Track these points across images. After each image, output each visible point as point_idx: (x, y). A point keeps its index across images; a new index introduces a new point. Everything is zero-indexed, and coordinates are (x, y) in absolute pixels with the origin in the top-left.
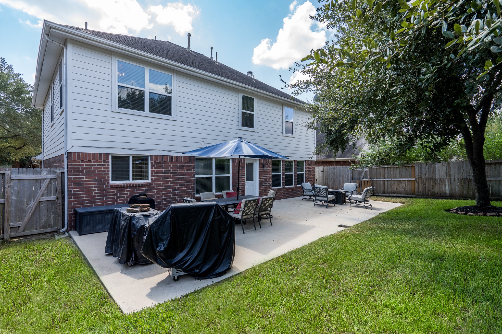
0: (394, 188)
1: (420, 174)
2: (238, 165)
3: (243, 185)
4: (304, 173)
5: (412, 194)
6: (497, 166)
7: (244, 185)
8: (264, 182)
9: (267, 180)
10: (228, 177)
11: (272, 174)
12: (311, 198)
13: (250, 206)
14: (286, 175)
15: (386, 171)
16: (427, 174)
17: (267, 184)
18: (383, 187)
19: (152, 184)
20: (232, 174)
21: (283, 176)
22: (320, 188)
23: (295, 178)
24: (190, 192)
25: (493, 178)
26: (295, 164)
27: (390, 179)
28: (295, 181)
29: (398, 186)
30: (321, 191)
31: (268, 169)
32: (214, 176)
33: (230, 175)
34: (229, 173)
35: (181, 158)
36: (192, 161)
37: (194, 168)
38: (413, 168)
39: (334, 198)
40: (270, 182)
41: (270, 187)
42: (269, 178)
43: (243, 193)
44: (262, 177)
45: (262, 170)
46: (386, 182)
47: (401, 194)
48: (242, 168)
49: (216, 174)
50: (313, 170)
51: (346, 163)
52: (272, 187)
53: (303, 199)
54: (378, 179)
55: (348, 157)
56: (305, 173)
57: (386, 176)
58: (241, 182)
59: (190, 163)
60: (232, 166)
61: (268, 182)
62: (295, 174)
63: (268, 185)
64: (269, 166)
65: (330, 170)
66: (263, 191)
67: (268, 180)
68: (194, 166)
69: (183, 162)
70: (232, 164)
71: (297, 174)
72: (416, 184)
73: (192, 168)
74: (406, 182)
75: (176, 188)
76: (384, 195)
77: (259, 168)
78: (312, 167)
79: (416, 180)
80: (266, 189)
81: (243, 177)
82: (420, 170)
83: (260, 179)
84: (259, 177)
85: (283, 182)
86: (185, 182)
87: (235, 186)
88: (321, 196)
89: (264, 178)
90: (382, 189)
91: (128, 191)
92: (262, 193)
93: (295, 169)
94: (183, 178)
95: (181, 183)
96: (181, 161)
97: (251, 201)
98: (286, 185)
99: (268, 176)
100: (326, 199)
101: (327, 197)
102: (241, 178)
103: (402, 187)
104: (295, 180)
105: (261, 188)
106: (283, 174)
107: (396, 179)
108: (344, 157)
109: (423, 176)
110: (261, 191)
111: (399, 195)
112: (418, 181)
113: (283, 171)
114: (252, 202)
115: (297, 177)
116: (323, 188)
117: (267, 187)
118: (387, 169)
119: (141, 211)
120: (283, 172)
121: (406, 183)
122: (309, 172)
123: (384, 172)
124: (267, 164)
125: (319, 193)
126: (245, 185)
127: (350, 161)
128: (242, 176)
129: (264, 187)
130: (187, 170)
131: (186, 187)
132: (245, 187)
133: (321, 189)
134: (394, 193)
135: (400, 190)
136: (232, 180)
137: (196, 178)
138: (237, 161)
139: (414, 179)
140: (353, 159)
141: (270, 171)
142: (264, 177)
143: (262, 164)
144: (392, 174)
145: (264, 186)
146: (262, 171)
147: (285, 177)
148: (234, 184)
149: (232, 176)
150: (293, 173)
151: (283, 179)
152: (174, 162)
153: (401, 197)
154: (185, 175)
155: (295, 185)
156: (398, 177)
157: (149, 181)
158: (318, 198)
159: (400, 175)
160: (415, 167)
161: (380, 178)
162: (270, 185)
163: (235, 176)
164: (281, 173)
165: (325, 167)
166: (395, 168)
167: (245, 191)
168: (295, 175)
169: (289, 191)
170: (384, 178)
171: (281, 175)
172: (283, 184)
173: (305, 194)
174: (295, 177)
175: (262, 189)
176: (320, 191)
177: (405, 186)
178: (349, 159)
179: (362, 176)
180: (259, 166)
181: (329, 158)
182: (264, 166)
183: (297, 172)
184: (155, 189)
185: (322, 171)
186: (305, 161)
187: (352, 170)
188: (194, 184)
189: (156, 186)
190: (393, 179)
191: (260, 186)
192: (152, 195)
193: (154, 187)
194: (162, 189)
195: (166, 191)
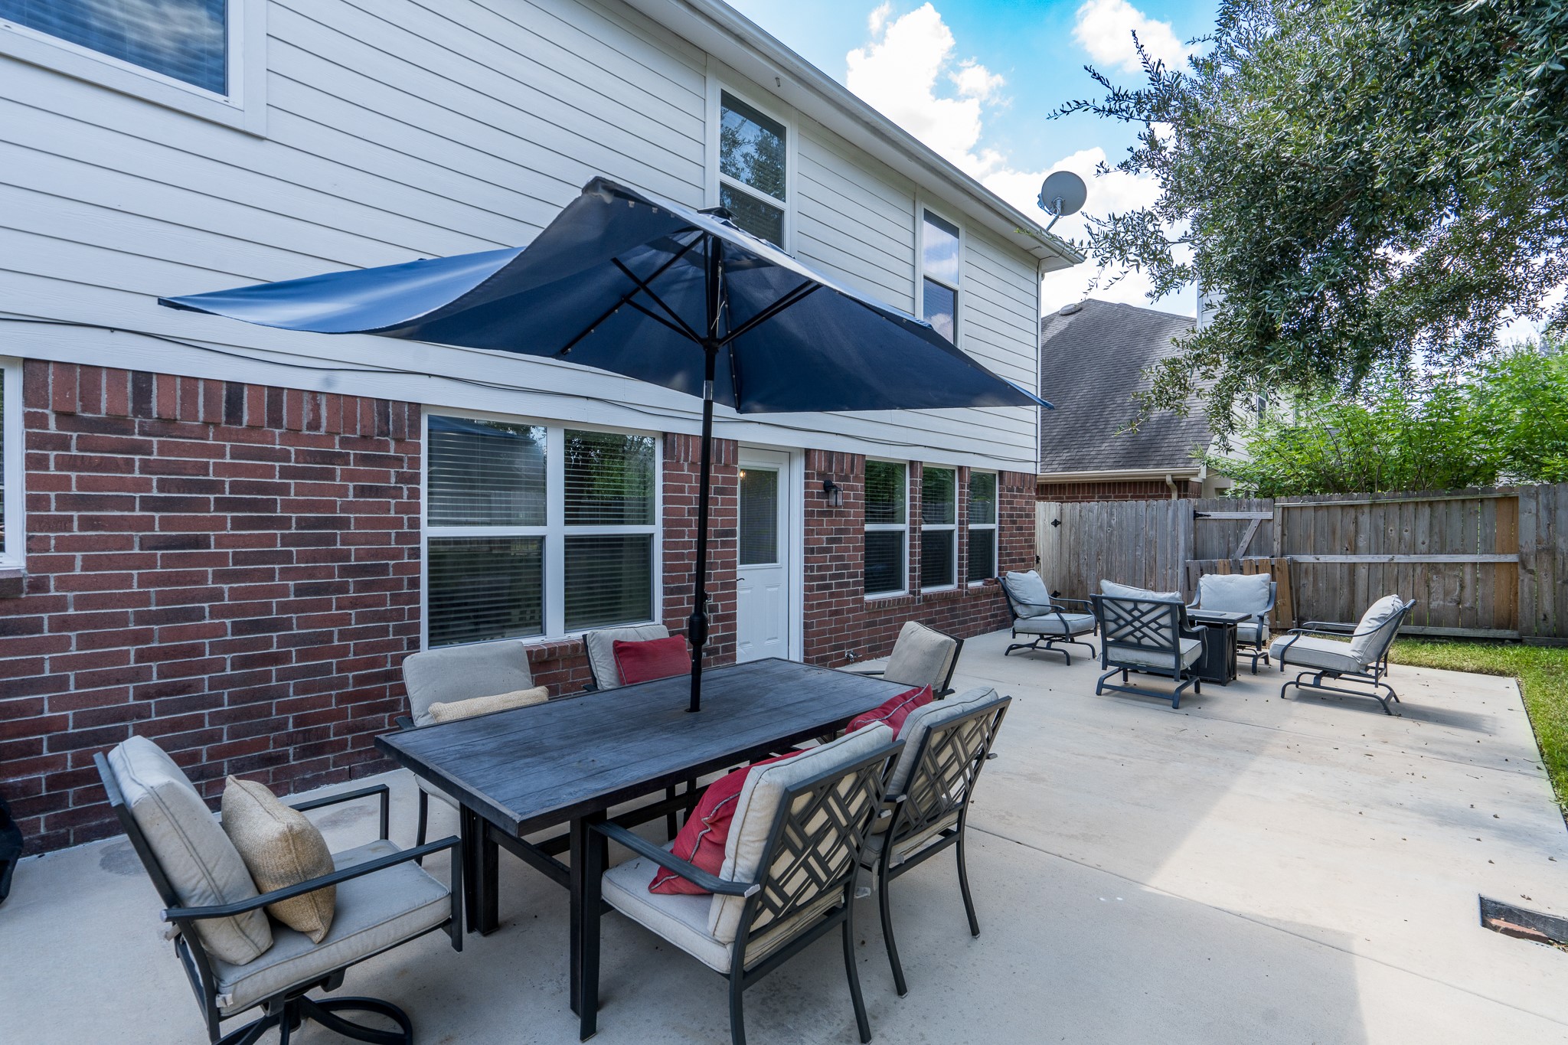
1: (1544, 535)
2: (695, 475)
3: (724, 586)
4: (995, 526)
5: (1499, 627)
7: (730, 584)
8: (829, 568)
9: (841, 558)
10: (646, 541)
11: (868, 527)
12: (1054, 645)
14: (926, 535)
15: (1365, 520)
17: (841, 576)
18: (1346, 590)
19: (38, 585)
20: (665, 523)
21: (912, 539)
22: (1136, 602)
23: (961, 551)
24: (384, 631)
26: (961, 487)
27: (1384, 558)
28: (960, 566)
29: (1422, 590)
30: (1145, 619)
31: (846, 505)
32: (555, 531)
33: (656, 529)
34: (646, 518)
35: (307, 407)
36: (399, 428)
37: (415, 478)
38: (1505, 507)
40: (856, 566)
41: (856, 593)
42: (855, 549)
43: (725, 628)
44: (819, 541)
45: (820, 505)
46: (1363, 572)
47: (1437, 623)
48: (719, 491)
49: (567, 523)
50: (1028, 516)
51: (1154, 488)
52: (868, 591)
53: (1011, 648)
54: (1323, 559)
55: (1158, 465)
56: (1001, 529)
57: (1362, 542)
58: (714, 566)
59: (384, 446)
60: (665, 478)
61: (847, 567)
62: (961, 530)
63: (847, 584)
64: (852, 488)
65: (1092, 516)
66: (823, 614)
67: (850, 558)
68: (415, 463)
69: (331, 434)
70: (665, 466)
71: (971, 532)
72: (1525, 578)
73: (402, 478)
74: (1468, 570)
75: (266, 608)
77: (807, 495)
78: (1027, 503)
79: (1523, 562)
80: (838, 604)
81: (724, 544)
82: (1543, 514)
83: (812, 551)
84: (806, 542)
85: (912, 570)
86: (346, 571)
87: (680, 590)
88: (1139, 646)
89: (828, 550)
90: (1342, 602)
92: (820, 624)
93: (961, 508)
94: (331, 540)
95: (310, 573)
96: (315, 425)
98: (924, 584)
99: (849, 540)
100: (1167, 661)
101: (1175, 650)
102: (715, 545)
103: (1446, 593)
104: (961, 558)
105: (818, 597)
106: (913, 530)
107: (1414, 558)
108: (1140, 466)
110: (814, 616)
111: (1430, 631)
112: (1532, 566)
113: (912, 515)
115: (970, 544)
116: (1158, 604)
117: (840, 595)
118: (1367, 510)
120: (913, 522)
121: (1468, 578)
122: (1014, 522)
123: (1352, 527)
124: (846, 478)
125: (1129, 628)
126: (734, 586)
127: (1169, 479)
128: (719, 534)
129: (832, 595)
130: (361, 491)
131: (354, 603)
132: (734, 596)
133: (1144, 607)
135: (1434, 605)
136: (665, 557)
137: (433, 542)
138: (695, 452)
139: (1512, 558)
140: (1180, 470)
141: (856, 515)
142: (830, 541)
143: (820, 475)
144: (1393, 535)
145: (828, 587)
146: (821, 514)
147: (923, 546)
148: (674, 579)
149: (666, 534)
150: (954, 527)
151: (912, 554)
152: (250, 427)
153: (1439, 637)
154: (343, 523)
155: (960, 580)
156: (1424, 548)
159: (1436, 538)
160: (1521, 504)
161: (1331, 552)
162: (856, 584)
163: (681, 534)
164: (905, 527)
165: (1067, 506)
166: (1411, 508)
167: (733, 617)
168: (961, 537)
169: (937, 613)
170: (1354, 550)
171: (902, 533)
172: (912, 578)
173: (1018, 624)
174: (961, 544)
175: (819, 605)
176: (1137, 619)
177: (1462, 587)
178: (1167, 473)
179: (1244, 545)
180: (807, 485)
181: (1076, 468)
182: (828, 488)
183: (968, 522)
184: (64, 624)
185: (1056, 523)
186: (1001, 473)
187: (1196, 515)
188: (415, 583)
189: (80, 603)
190: (1400, 558)
191: (807, 588)
192: (37, 666)
193: (60, 604)
194: (140, 618)
195: (181, 634)
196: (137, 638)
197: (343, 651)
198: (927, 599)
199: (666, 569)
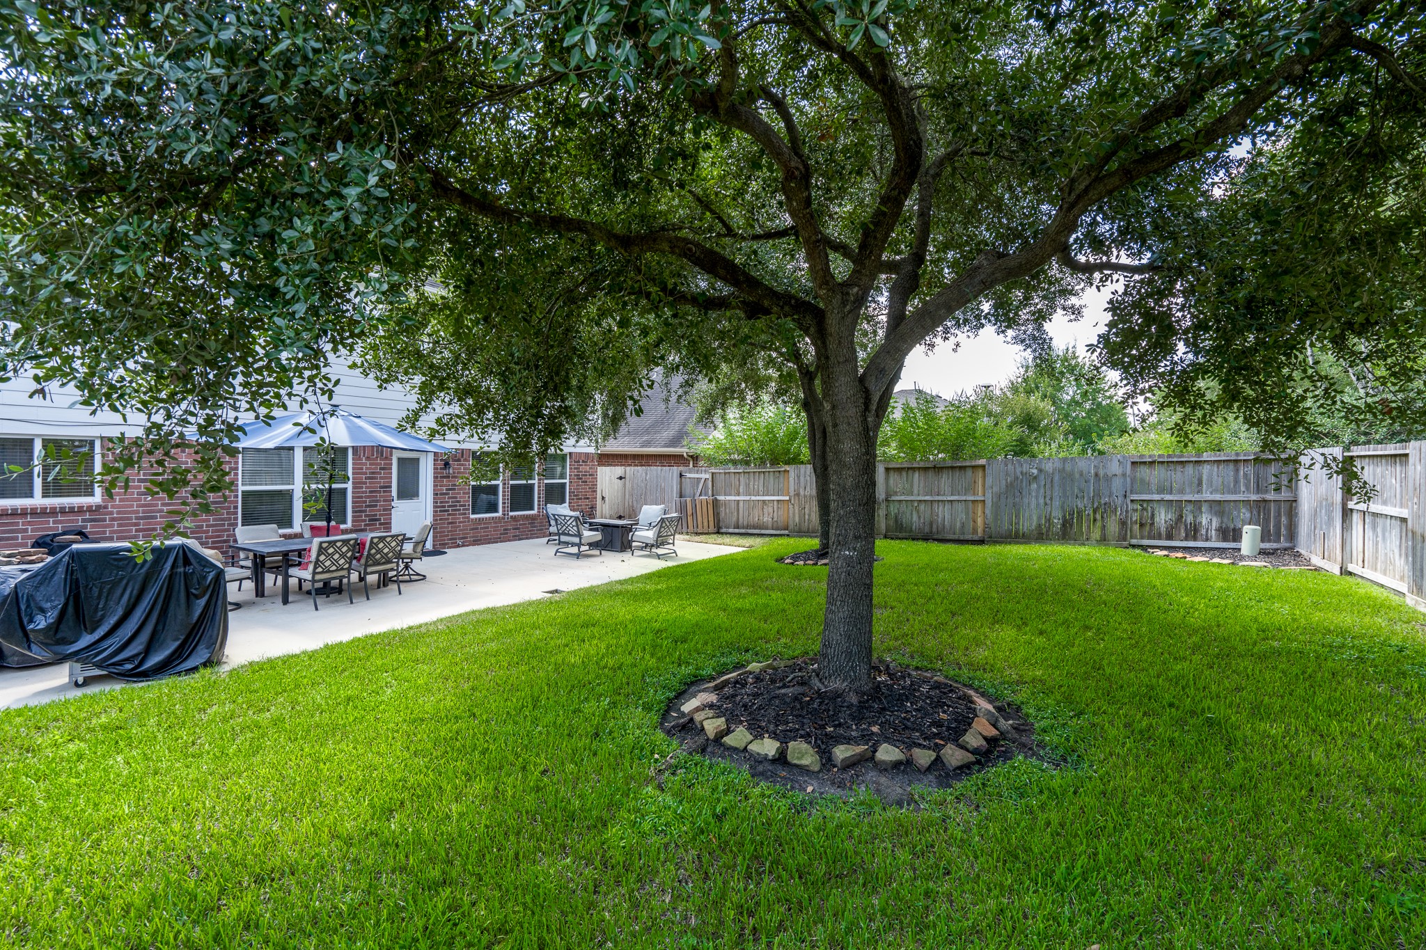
0: (755, 517)
1: (796, 488)
2: (369, 463)
3: (385, 510)
4: (566, 481)
5: (784, 530)
6: (910, 472)
7: (388, 509)
8: (448, 502)
9: (457, 497)
10: (344, 490)
11: (474, 483)
13: (333, 554)
14: (513, 486)
15: (742, 479)
16: (808, 489)
17: (457, 506)
18: (736, 513)
19: (106, 507)
20: (353, 483)
21: (504, 488)
22: (565, 516)
25: (902, 498)
26: (540, 462)
27: (748, 498)
28: (540, 500)
29: (761, 513)
30: (568, 523)
31: (460, 474)
32: (297, 486)
33: (349, 486)
37: (237, 469)
38: (786, 474)
39: (600, 538)
40: (466, 502)
41: (466, 514)
42: (465, 493)
44: (441, 490)
45: (442, 473)
46: (741, 504)
47: (766, 528)
49: (304, 484)
50: (596, 474)
52: (474, 513)
54: (728, 498)
56: (571, 482)
57: (741, 490)
60: (354, 464)
61: (460, 502)
62: (541, 483)
63: (460, 510)
64: (462, 465)
66: (444, 523)
67: (461, 497)
68: (236, 463)
70: (353, 460)
71: (548, 484)
72: (791, 507)
73: (231, 469)
74: (775, 503)
76: (737, 531)
77: (435, 469)
78: (590, 468)
79: (790, 500)
80: (453, 519)
81: (385, 492)
82: (795, 478)
83: (439, 494)
84: (436, 490)
85: (504, 503)
87: (360, 511)
88: (569, 535)
89: (449, 494)
90: (734, 519)
91: (29, 523)
92: (442, 528)
93: (539, 472)
97: (335, 542)
98: (512, 510)
99: (460, 489)
103: (768, 514)
104: (539, 497)
105: (440, 516)
106: (505, 484)
107: (758, 498)
108: (674, 447)
109: (802, 493)
110: (438, 524)
111: (763, 532)
112: (792, 502)
113: (504, 476)
114: (339, 544)
115: (545, 490)
117: (456, 514)
118: (743, 474)
119: (19, 563)
120: (504, 480)
121: (775, 507)
122: (581, 479)
123: (737, 483)
124: (458, 460)
125: (564, 527)
126: (390, 510)
127: (685, 454)
128: (382, 487)
132: (390, 514)
133: (567, 518)
134: (754, 528)
135: (765, 520)
136: (353, 497)
137: (246, 495)
138: (369, 452)
139: (788, 498)
141: (466, 477)
142: (448, 490)
143: (443, 460)
144: (751, 487)
145: (447, 511)
146: (443, 477)
147: (511, 492)
148: (357, 507)
149: (354, 488)
150: (535, 482)
151: (504, 496)
155: (539, 509)
156: (761, 493)
157: (97, 498)
158: (563, 538)
159: (765, 488)
160: (790, 473)
161: (731, 495)
162: (466, 509)
163: (363, 487)
164: (500, 482)
165: (628, 469)
166: (758, 474)
167: (390, 523)
168: (540, 487)
169: (521, 524)
170: (738, 494)
171: (498, 485)
172: (504, 507)
174: (539, 491)
175: (441, 519)
176: (566, 523)
177: (774, 512)
178: (686, 451)
180: (436, 466)
182: (448, 466)
183: (545, 480)
184: (113, 519)
185: (621, 478)
186: (571, 454)
187: (681, 475)
188: (236, 507)
189: (118, 513)
190: (753, 498)
191: (435, 511)
192: (104, 532)
193: (112, 513)
194: (137, 518)
195: (149, 524)
196: (136, 524)
197: (208, 532)
198: (514, 518)
199: (353, 502)
